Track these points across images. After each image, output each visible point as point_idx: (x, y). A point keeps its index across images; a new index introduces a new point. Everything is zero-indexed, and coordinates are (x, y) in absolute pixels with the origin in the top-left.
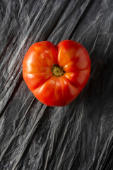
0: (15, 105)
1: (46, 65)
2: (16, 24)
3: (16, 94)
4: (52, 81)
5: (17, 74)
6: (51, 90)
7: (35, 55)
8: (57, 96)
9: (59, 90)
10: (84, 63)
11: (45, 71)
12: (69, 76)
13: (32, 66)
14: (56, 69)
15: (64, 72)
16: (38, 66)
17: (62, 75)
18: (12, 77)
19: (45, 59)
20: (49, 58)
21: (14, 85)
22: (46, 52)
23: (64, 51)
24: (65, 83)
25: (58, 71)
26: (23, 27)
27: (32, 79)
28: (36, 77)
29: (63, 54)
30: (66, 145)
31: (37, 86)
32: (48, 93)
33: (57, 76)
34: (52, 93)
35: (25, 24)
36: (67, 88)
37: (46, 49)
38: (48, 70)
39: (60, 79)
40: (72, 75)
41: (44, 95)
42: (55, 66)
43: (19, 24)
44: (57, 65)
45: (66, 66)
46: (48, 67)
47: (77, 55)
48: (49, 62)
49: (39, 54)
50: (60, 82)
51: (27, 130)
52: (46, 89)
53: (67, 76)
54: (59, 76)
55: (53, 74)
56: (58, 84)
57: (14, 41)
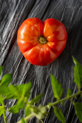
0: (9, 62)
1: (34, 35)
2: (6, 5)
3: (10, 54)
4: (37, 47)
5: (9, 40)
6: (36, 53)
7: (27, 27)
8: (40, 58)
9: (43, 54)
10: (62, 36)
11: (33, 39)
12: (50, 44)
13: (25, 35)
14: (41, 39)
15: (47, 41)
16: (28, 35)
17: (46, 43)
18: (6, 43)
19: (34, 30)
20: (37, 30)
21: (8, 48)
22: (36, 25)
23: (49, 26)
24: (47, 49)
25: (43, 40)
26: (12, 7)
27: (24, 44)
28: (27, 43)
29: (47, 28)
30: (48, 88)
31: (27, 50)
32: (34, 56)
33: (42, 44)
34: (37, 56)
35: (12, 5)
36: (48, 53)
37: (35, 24)
38: (36, 38)
39: (44, 46)
40: (53, 44)
41: (31, 57)
42: (41, 36)
43: (8, 5)
44: (42, 35)
45: (49, 37)
46: (36, 37)
47: (58, 30)
48: (37, 33)
49: (30, 27)
50: (44, 49)
51: (19, 79)
52: (33, 53)
53: (49, 45)
54: (43, 44)
55: (39, 42)
56: (42, 50)
57: (6, 17)
